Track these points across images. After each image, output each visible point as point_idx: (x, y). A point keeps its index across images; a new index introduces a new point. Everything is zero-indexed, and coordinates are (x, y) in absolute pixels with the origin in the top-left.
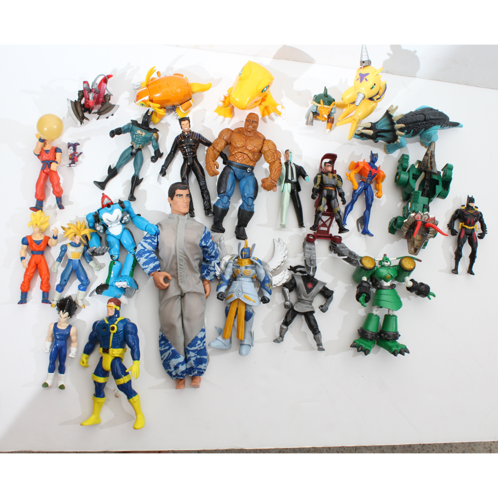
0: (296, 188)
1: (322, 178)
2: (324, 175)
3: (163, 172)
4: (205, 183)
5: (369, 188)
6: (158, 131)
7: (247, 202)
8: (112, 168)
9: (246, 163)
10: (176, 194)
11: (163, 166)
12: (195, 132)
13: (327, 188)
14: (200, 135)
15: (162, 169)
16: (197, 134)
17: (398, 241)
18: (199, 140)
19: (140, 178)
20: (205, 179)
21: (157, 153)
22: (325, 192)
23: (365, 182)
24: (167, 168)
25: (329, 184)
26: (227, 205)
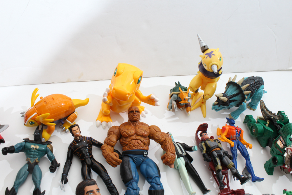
0: (189, 159)
1: (206, 144)
2: (207, 142)
3: (64, 180)
4: (109, 177)
5: (240, 144)
6: (51, 143)
7: (155, 182)
8: (10, 189)
9: (141, 148)
10: (86, 192)
11: (63, 174)
12: (86, 136)
13: (215, 150)
14: (91, 138)
15: (63, 176)
16: (89, 138)
17: (278, 179)
18: (92, 142)
19: (42, 192)
20: (107, 173)
21: (54, 163)
22: (215, 153)
23: (235, 140)
24: (67, 175)
25: (214, 146)
26: (138, 191)
